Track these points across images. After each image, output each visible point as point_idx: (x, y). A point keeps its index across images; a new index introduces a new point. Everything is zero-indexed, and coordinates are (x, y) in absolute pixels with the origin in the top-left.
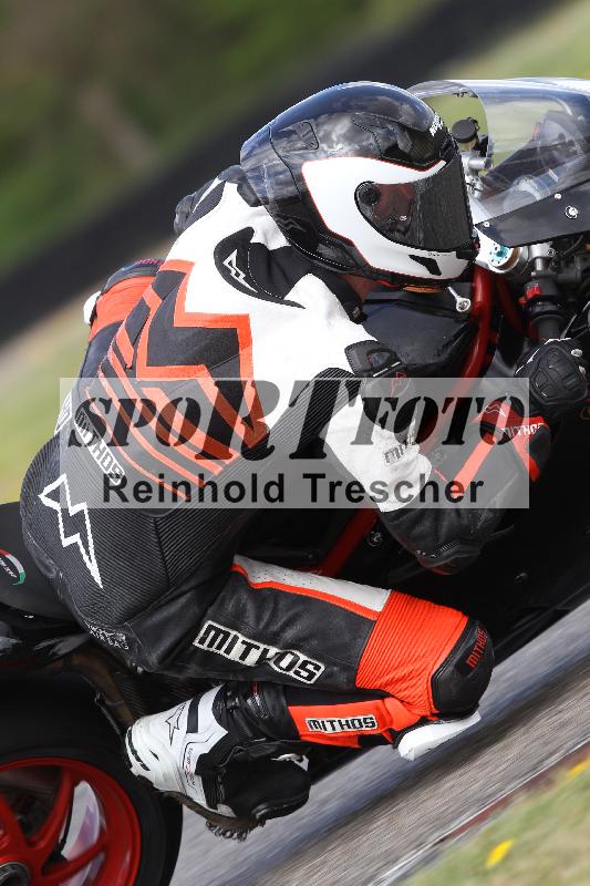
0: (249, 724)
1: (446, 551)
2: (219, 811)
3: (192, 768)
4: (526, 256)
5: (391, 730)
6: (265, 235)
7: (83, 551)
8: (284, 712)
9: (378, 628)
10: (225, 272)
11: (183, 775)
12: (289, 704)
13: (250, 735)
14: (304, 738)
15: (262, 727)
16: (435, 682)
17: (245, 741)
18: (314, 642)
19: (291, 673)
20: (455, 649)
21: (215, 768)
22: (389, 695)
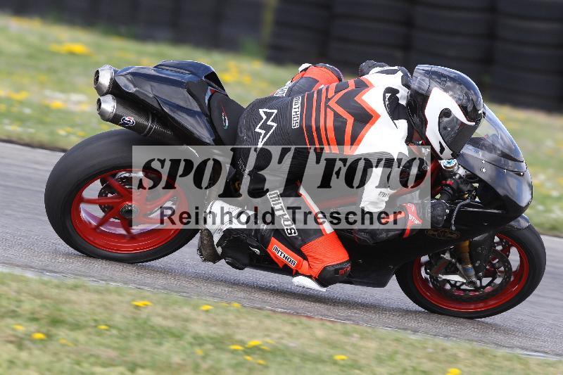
0: (256, 231)
1: (364, 234)
2: (217, 249)
3: (224, 229)
4: (456, 170)
5: (297, 271)
6: (401, 97)
7: (261, 137)
8: (270, 237)
9: (323, 237)
10: (384, 98)
11: (218, 229)
12: (274, 236)
14: (268, 250)
15: (259, 235)
16: (325, 268)
17: (249, 235)
20: (340, 264)
21: (231, 235)
22: (307, 260)
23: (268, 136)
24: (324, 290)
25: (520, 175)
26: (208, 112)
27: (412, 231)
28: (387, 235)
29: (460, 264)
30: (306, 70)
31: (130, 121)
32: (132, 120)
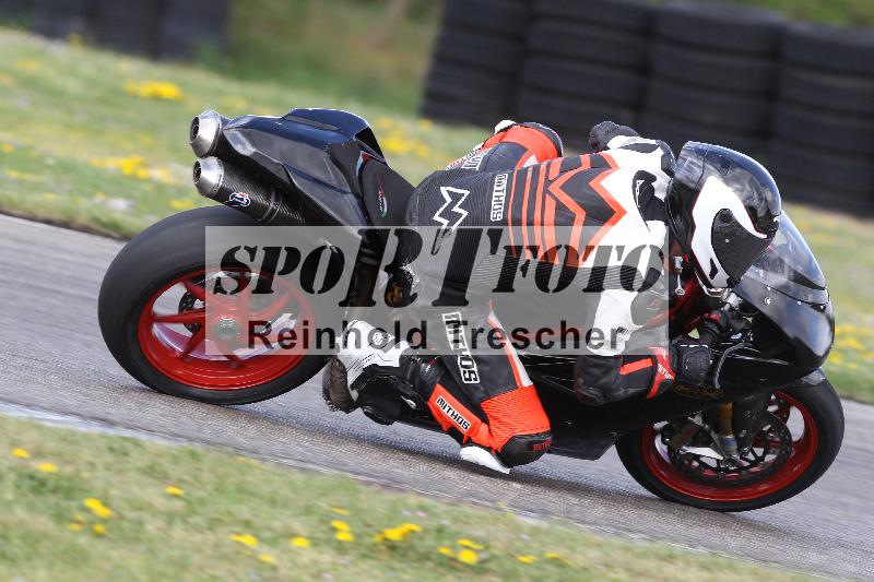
0: (413, 373)
1: (592, 390)
2: (351, 392)
4: (724, 297)
5: (469, 438)
8: (434, 384)
9: (517, 391)
10: (634, 186)
11: (357, 363)
12: (440, 383)
13: (408, 377)
14: (429, 403)
16: (513, 439)
17: (403, 379)
18: (486, 369)
19: (462, 370)
20: (535, 435)
21: (374, 375)
22: (488, 423)
24: (507, 472)
25: (819, 309)
26: (359, 191)
27: (659, 390)
28: (625, 392)
29: (716, 432)
30: (506, 129)
31: (242, 199)
32: (246, 197)
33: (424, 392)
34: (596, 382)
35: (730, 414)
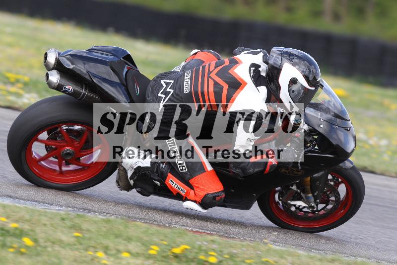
0: (157, 169)
1: (237, 170)
2: (130, 181)
3: (135, 167)
5: (186, 197)
6: (262, 70)
7: (163, 100)
8: (167, 173)
9: (205, 174)
11: (131, 167)
12: (170, 172)
13: (155, 171)
14: (166, 182)
15: (159, 172)
16: (206, 196)
17: (153, 172)
19: (179, 166)
20: (218, 192)
21: (139, 171)
22: (193, 189)
23: (167, 99)
24: (205, 211)
25: (347, 130)
26: (125, 83)
27: (270, 169)
28: (253, 170)
29: (304, 193)
30: (195, 54)
31: (69, 89)
32: (71, 88)
33: (163, 177)
34: (239, 166)
35: (309, 183)
